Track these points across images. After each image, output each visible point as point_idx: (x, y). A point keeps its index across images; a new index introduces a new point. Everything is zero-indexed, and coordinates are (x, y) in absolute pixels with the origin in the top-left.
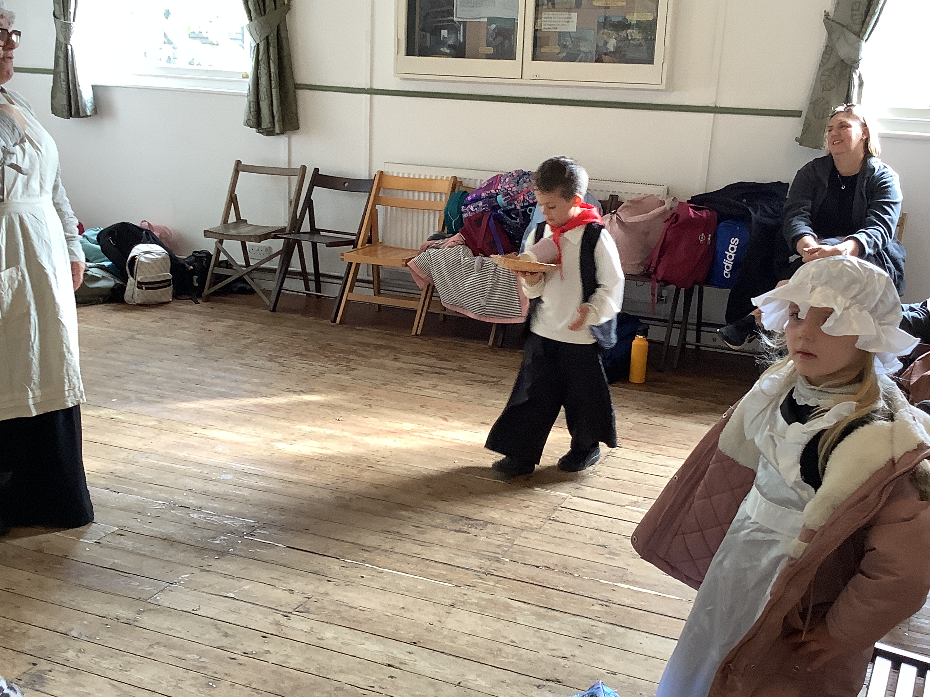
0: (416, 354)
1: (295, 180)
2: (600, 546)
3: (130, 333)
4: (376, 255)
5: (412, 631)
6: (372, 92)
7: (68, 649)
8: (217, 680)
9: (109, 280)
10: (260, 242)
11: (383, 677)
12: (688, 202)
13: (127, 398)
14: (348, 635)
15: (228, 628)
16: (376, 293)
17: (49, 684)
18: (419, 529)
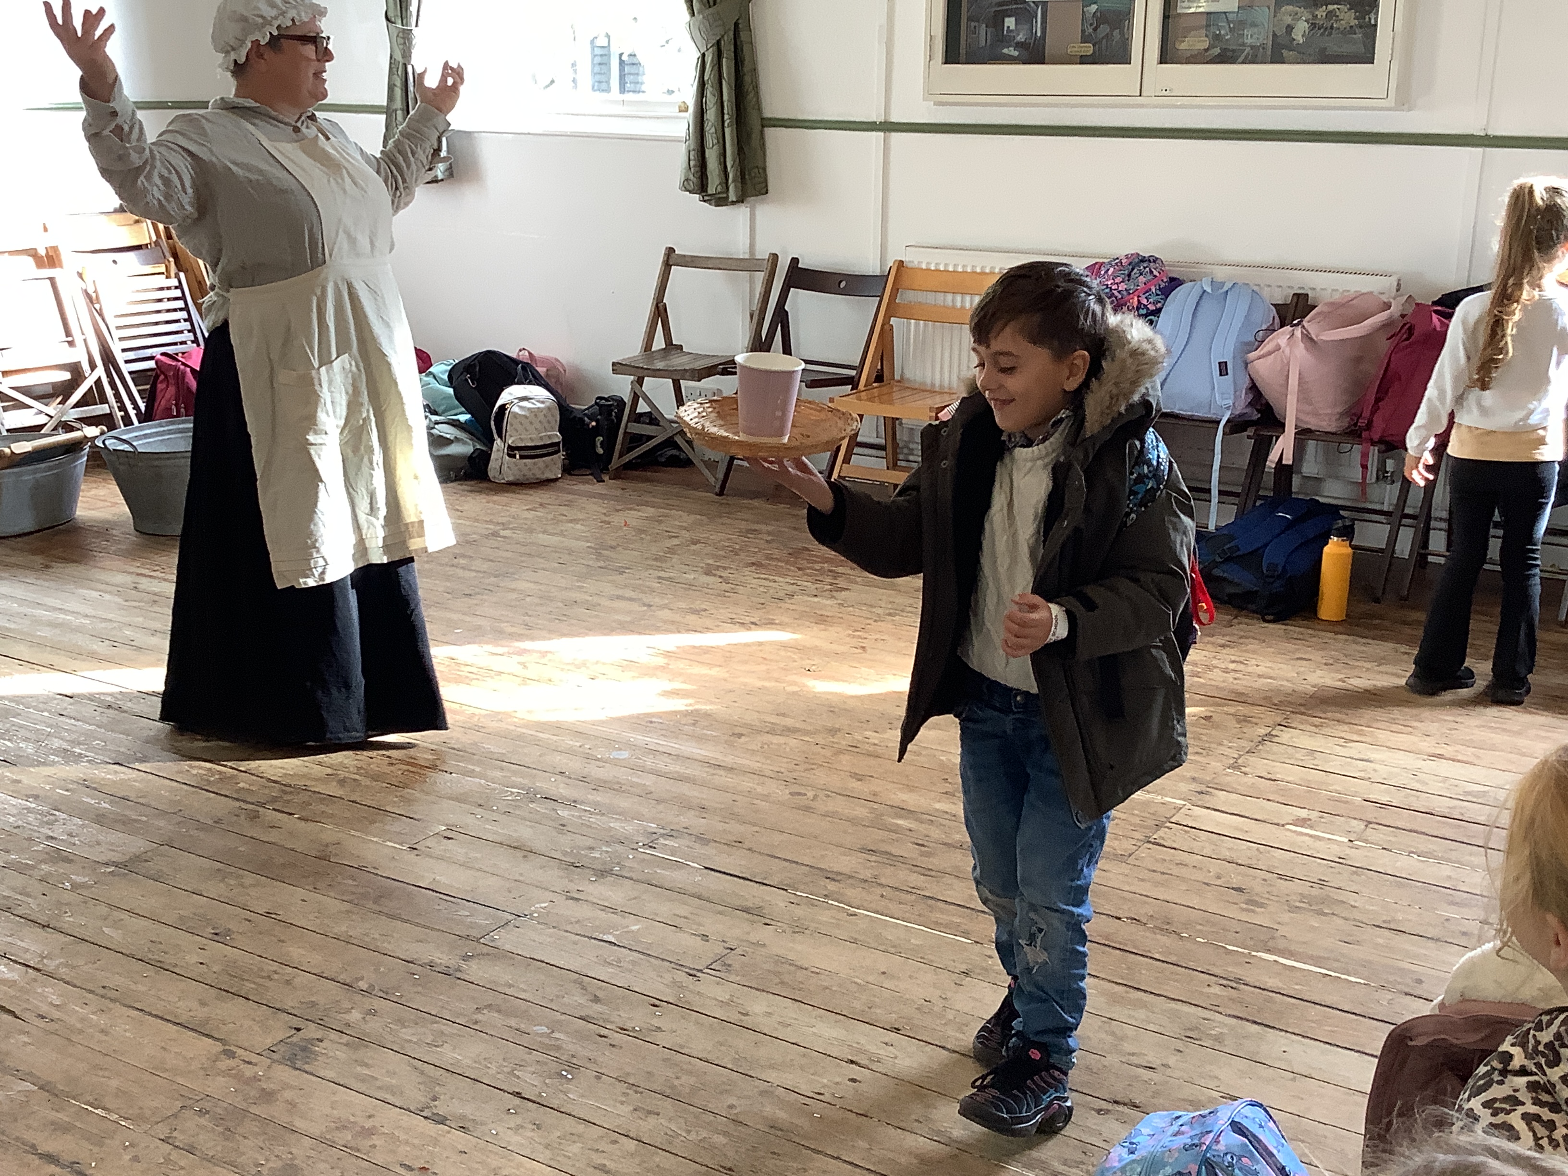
1: (760, 277)
2: (1233, 888)
3: (491, 527)
4: (891, 402)
5: (895, 1009)
6: (888, 127)
7: (352, 1008)
8: (573, 1067)
9: (465, 443)
10: (699, 381)
11: (838, 1079)
12: (1435, 303)
13: (479, 627)
14: (787, 1010)
15: (600, 988)
16: (891, 465)
17: (316, 1060)
18: (923, 848)
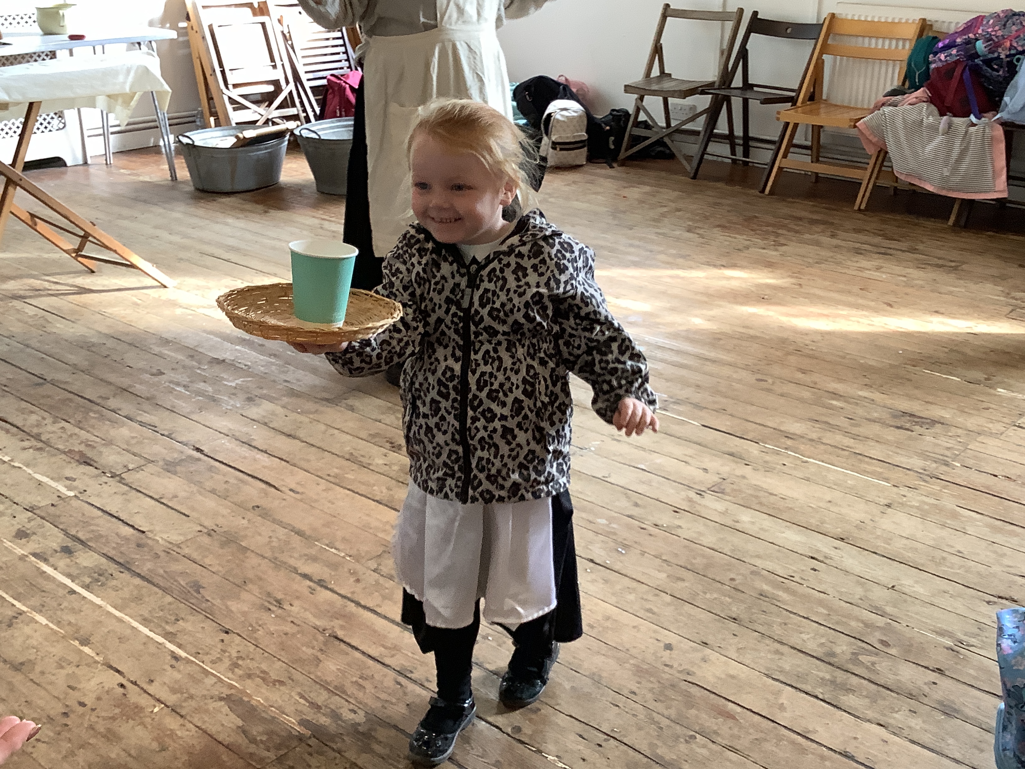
0: (858, 231)
1: (730, 25)
4: (818, 114)
5: (840, 526)
8: (625, 546)
10: (684, 99)
11: (804, 568)
14: (767, 522)
15: (638, 498)
16: (815, 160)
18: (851, 421)
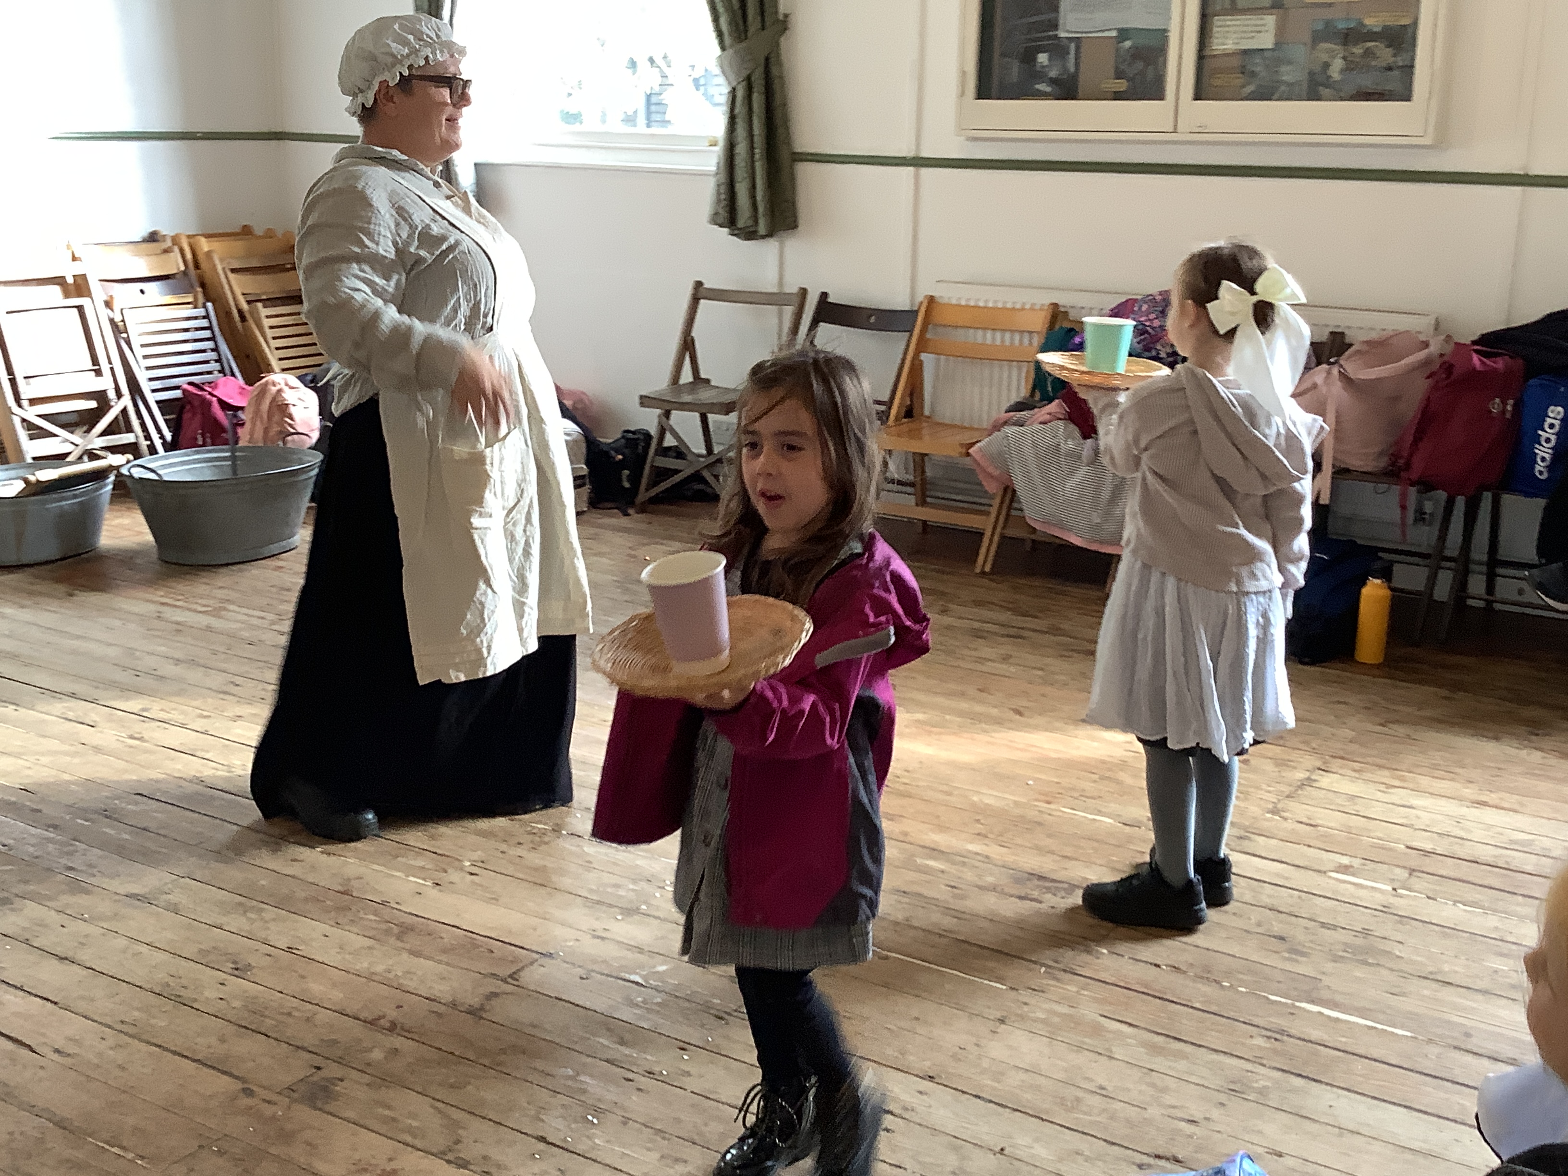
0: (978, 603)
1: (789, 311)
2: (1275, 937)
6: (919, 162)
7: (374, 1047)
10: (727, 414)
12: (1474, 343)
15: (627, 1030)
16: (920, 501)
17: (337, 1100)
18: (954, 890)
